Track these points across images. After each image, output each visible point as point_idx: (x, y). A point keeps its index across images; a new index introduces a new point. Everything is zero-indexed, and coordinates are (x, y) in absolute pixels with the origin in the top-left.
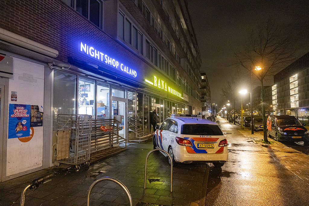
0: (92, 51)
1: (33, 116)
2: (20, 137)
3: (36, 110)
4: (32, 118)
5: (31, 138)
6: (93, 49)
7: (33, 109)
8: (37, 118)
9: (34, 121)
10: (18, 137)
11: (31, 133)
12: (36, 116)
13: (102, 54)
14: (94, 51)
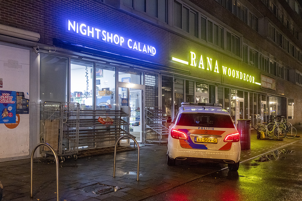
0: (83, 28)
1: (19, 103)
2: (7, 123)
3: (22, 97)
4: (18, 105)
5: (17, 125)
6: (85, 26)
7: (18, 95)
8: (23, 105)
9: (20, 108)
10: (5, 123)
11: (17, 120)
12: (22, 102)
13: (98, 30)
14: (86, 29)
